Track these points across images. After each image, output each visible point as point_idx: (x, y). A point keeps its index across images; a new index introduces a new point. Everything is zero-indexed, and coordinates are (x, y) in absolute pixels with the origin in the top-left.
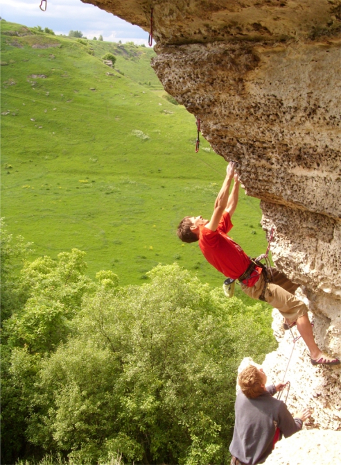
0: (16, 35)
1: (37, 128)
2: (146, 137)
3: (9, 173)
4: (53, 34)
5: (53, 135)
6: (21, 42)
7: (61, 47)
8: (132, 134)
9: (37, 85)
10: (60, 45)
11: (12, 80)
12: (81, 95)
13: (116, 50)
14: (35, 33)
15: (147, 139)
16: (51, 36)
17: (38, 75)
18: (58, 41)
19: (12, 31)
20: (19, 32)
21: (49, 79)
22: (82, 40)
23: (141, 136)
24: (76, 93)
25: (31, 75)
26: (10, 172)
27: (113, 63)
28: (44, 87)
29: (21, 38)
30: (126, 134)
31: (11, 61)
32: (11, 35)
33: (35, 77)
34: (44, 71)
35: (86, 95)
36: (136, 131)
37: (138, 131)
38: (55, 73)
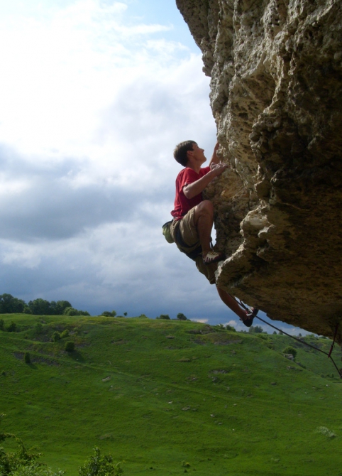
0: (200, 333)
1: (217, 424)
2: (332, 434)
3: (186, 472)
4: (234, 330)
5: (233, 432)
6: (204, 340)
7: (242, 343)
8: (316, 432)
9: (218, 381)
10: (240, 341)
11: (194, 375)
12: (261, 390)
13: (296, 344)
14: (217, 330)
15: (333, 437)
16: (232, 333)
17: (219, 370)
18: (238, 336)
19: (196, 329)
20: (203, 331)
21: (230, 374)
22: (262, 334)
23: (327, 433)
24: (257, 388)
25: (212, 370)
26: (188, 470)
27: (294, 357)
28: (224, 382)
29: (204, 336)
30: (311, 431)
31: (194, 358)
32: (195, 333)
33: (216, 372)
34: (225, 366)
35: (267, 390)
36: (321, 428)
37: (324, 428)
38: (235, 369)
